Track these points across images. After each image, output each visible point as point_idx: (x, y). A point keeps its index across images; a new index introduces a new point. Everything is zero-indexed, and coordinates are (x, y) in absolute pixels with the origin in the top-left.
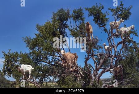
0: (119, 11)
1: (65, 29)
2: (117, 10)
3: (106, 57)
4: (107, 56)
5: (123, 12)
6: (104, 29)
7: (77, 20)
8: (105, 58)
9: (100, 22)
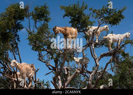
0: (106, 13)
1: (17, 31)
2: (102, 12)
3: (77, 73)
4: (79, 71)
5: (112, 14)
6: (85, 35)
7: (38, 20)
8: (75, 74)
9: (80, 26)
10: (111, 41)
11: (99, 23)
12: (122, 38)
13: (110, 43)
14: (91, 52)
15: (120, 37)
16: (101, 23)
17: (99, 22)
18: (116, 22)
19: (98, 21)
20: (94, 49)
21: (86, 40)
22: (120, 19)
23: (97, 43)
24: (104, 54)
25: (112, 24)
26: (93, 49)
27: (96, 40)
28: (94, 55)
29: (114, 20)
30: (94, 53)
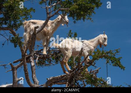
10: (69, 54)
11: (48, 14)
12: (92, 48)
13: (67, 57)
14: (26, 73)
15: (87, 46)
16: (51, 15)
17: (48, 12)
18: (82, 13)
19: (46, 8)
20: (34, 68)
21: (15, 46)
22: (93, 8)
23: (44, 55)
24: (54, 79)
25: (75, 18)
26: (32, 67)
27: (42, 50)
28: (33, 80)
29: (79, 9)
30: (34, 75)
